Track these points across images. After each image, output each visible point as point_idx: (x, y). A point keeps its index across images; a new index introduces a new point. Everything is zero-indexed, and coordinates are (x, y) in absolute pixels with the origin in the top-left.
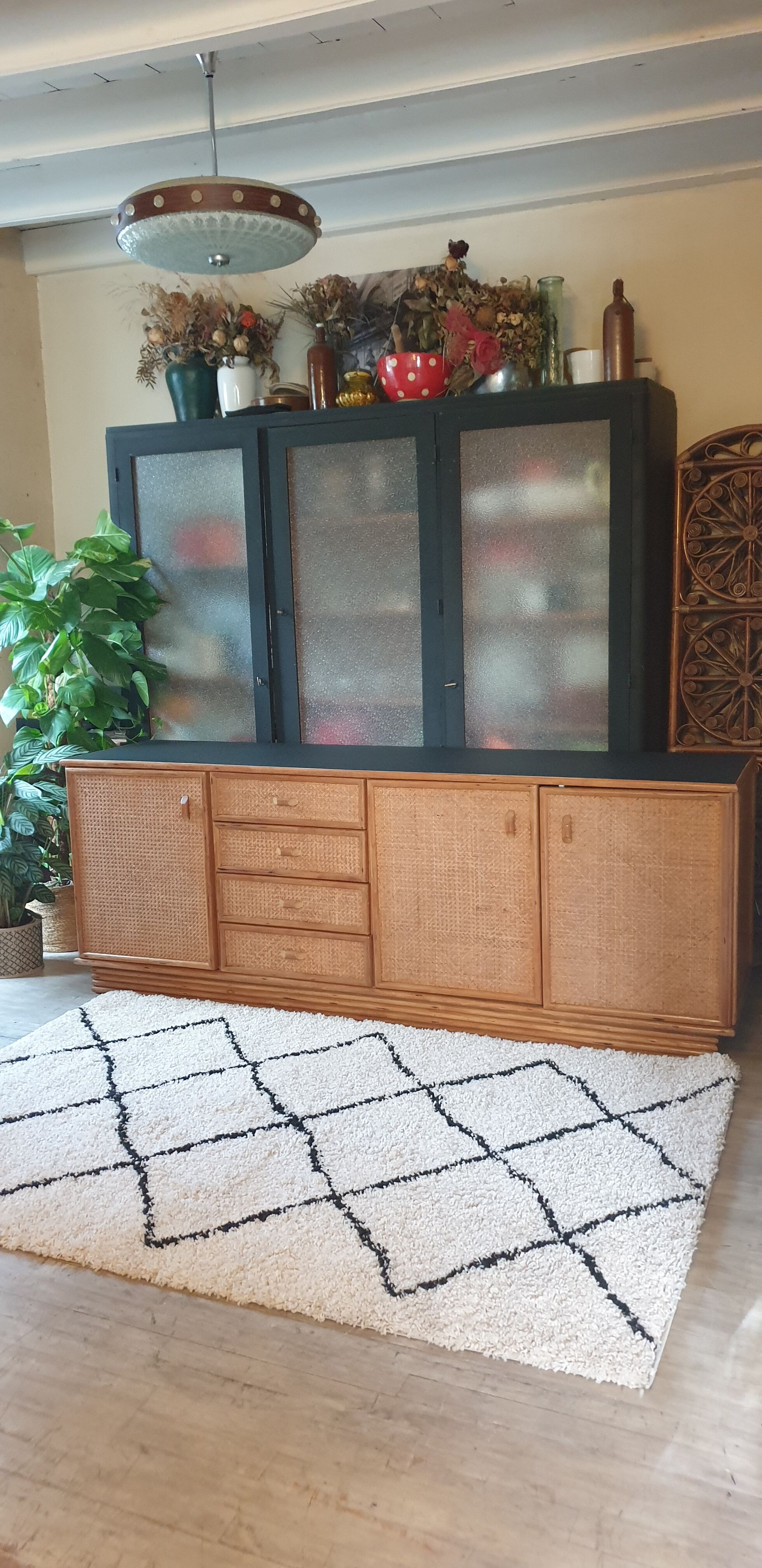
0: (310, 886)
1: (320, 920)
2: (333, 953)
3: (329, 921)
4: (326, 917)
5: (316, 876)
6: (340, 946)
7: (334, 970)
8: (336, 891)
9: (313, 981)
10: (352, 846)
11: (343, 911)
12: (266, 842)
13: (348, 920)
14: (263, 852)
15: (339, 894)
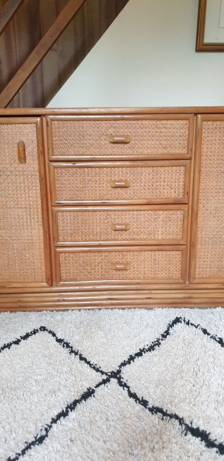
0: (137, 211)
1: (145, 237)
2: (155, 261)
3: (153, 237)
4: (151, 234)
5: (145, 201)
6: (159, 255)
7: (155, 274)
8: (161, 212)
9: (138, 284)
10: (178, 174)
11: (166, 228)
12: (99, 176)
13: (170, 234)
14: (97, 185)
15: (162, 215)
